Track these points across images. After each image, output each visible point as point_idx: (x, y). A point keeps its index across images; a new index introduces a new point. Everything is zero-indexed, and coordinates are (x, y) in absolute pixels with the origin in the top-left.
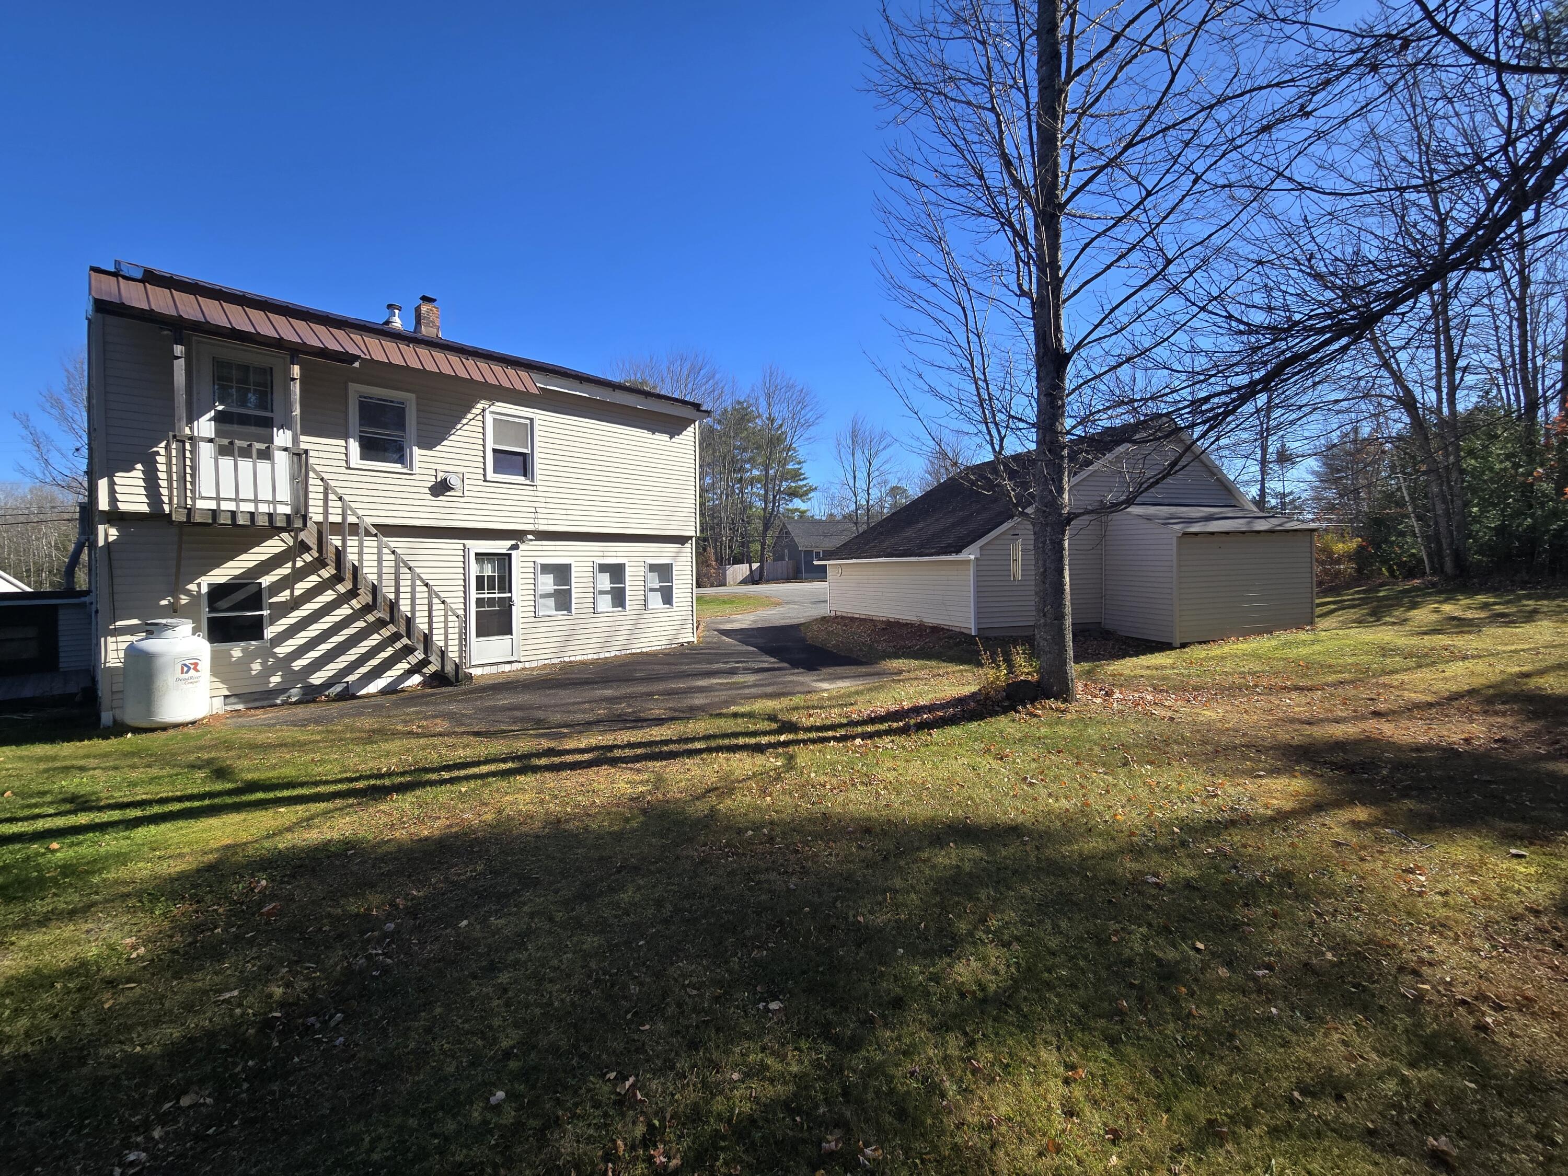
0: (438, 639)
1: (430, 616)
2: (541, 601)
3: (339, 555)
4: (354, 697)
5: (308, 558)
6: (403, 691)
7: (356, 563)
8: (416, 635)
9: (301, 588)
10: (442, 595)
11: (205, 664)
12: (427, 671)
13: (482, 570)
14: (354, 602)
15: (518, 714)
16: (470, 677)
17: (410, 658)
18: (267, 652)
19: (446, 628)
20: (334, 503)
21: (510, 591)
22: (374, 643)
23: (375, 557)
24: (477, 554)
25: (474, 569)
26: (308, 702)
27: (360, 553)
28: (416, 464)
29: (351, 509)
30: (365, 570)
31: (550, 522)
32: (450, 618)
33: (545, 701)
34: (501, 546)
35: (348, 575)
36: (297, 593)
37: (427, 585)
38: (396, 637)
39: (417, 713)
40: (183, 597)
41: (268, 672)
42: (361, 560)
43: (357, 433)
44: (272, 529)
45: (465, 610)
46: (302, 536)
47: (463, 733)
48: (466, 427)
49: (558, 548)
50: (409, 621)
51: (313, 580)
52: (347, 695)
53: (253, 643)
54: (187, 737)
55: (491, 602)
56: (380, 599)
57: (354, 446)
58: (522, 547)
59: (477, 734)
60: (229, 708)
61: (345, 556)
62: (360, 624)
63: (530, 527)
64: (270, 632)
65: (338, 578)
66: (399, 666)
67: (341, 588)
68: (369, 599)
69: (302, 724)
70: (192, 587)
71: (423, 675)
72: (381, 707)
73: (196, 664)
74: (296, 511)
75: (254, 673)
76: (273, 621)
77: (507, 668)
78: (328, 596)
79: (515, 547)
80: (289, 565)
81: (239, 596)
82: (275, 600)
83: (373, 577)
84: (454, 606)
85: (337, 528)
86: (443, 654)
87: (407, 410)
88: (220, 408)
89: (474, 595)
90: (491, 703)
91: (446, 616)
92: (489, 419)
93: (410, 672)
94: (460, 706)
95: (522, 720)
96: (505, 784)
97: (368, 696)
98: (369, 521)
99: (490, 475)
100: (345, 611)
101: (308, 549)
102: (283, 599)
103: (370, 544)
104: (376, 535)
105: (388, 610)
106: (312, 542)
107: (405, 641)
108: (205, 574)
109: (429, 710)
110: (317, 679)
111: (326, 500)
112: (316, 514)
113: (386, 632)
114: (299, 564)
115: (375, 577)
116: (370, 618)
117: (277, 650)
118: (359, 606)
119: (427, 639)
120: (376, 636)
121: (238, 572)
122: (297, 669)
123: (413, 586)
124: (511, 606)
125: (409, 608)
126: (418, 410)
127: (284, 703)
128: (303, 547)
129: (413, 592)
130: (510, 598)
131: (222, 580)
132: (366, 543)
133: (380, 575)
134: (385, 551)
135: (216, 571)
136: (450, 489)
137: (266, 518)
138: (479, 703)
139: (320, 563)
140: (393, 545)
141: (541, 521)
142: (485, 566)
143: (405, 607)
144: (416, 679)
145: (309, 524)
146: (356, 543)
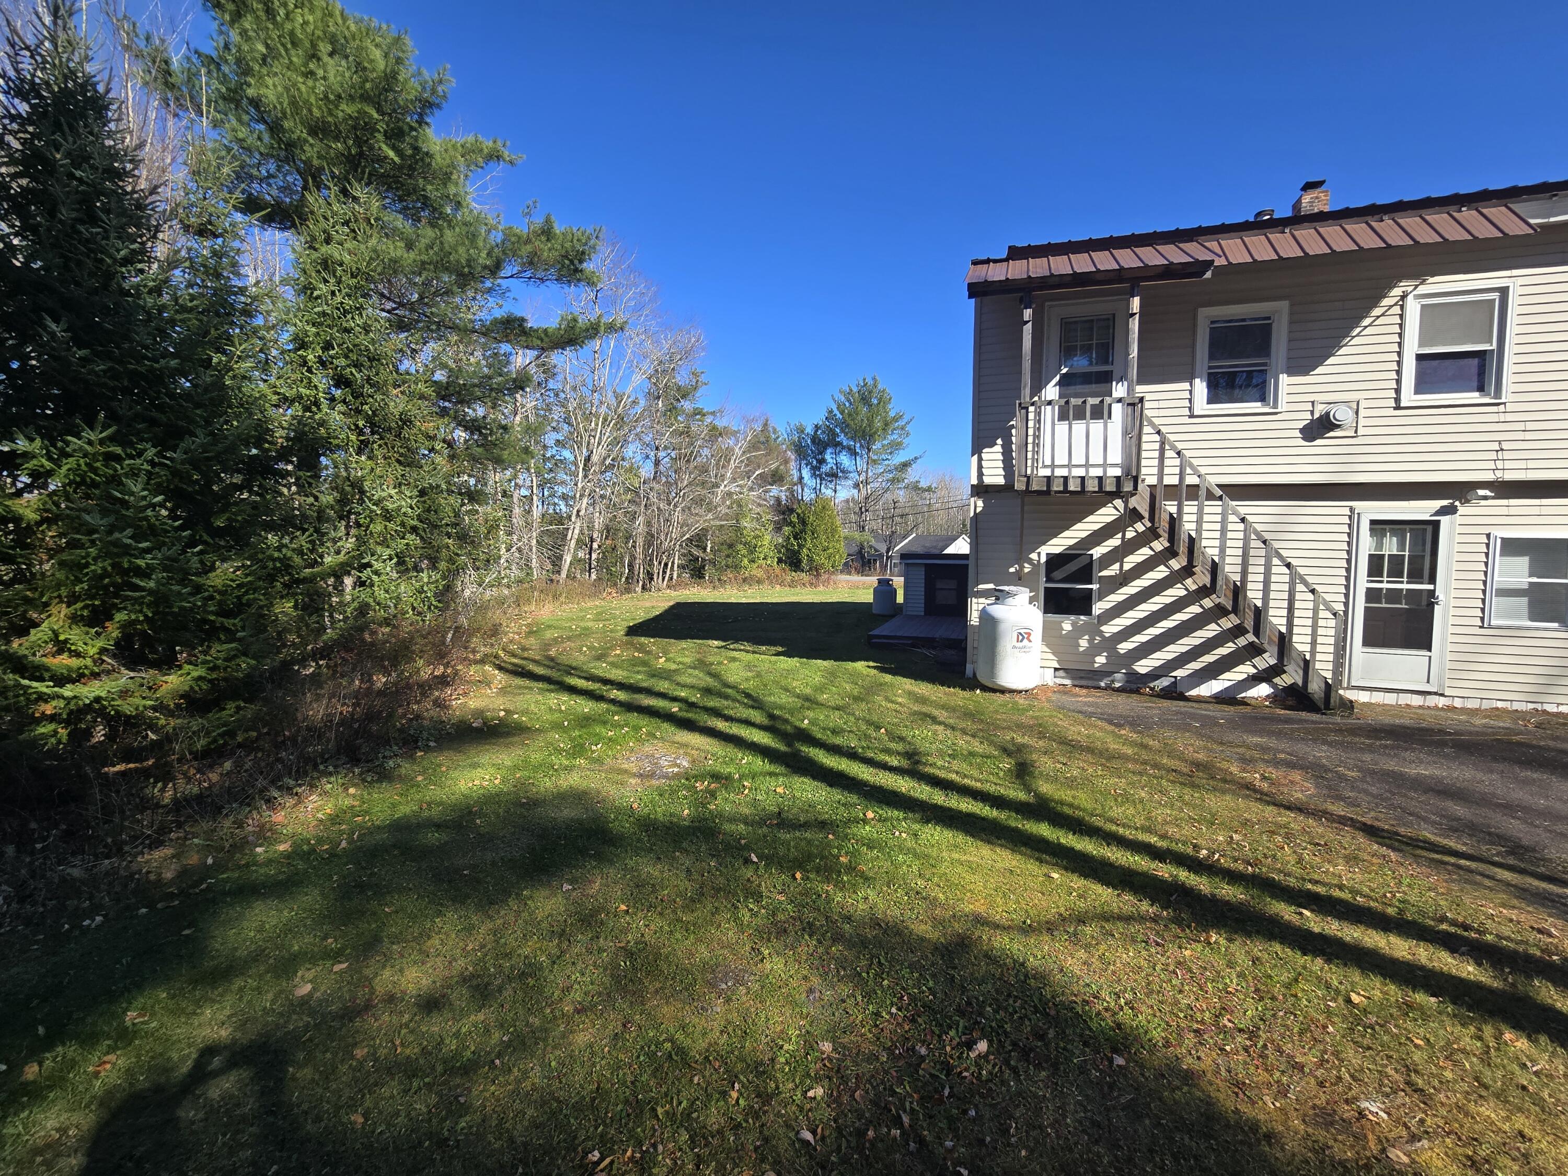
0: (1301, 642)
1: (1291, 609)
2: (1496, 602)
3: (1174, 523)
4: (1182, 697)
5: (1140, 527)
6: (1243, 703)
7: (1193, 534)
8: (1267, 632)
9: (1131, 561)
10: (1310, 580)
11: (1037, 635)
12: (1283, 681)
13: (1380, 546)
14: (1189, 581)
15: (1459, 810)
16: (1349, 706)
17: (1256, 660)
18: (1094, 630)
19: (1315, 627)
20: (1172, 462)
21: (1432, 580)
22: (1211, 634)
23: (1218, 527)
24: (1373, 522)
25: (1366, 545)
26: (1131, 691)
27: (1199, 522)
28: (1283, 397)
29: (1192, 466)
30: (1204, 543)
31: (1531, 464)
32: (1322, 614)
33: (1519, 795)
34: (1421, 509)
35: (1183, 549)
36: (1127, 567)
37: (1288, 565)
38: (1239, 631)
39: (1264, 749)
40: (1026, 565)
41: (1094, 650)
42: (1199, 530)
43: (1205, 371)
44: (1104, 496)
45: (1346, 604)
46: (1133, 502)
47: (1343, 821)
48: (1368, 331)
49: (1545, 511)
50: (1259, 614)
51: (1144, 553)
52: (1174, 693)
53: (1082, 617)
54: (1016, 708)
55: (1394, 595)
56: (1220, 582)
57: (1201, 387)
58: (1462, 510)
59: (1371, 831)
60: (1059, 681)
61: (1180, 525)
62: (1195, 609)
63: (1489, 476)
64: (1098, 608)
65: (1171, 552)
66: (1241, 668)
67: (1175, 564)
68: (1206, 580)
69: (1117, 721)
70: (1034, 556)
71: (1274, 686)
72: (1212, 722)
73: (1029, 634)
74: (1127, 472)
75: (1081, 649)
76: (1101, 597)
77: (1417, 701)
78: (1160, 573)
79: (1449, 510)
80: (1120, 535)
81: (1072, 567)
82: (1105, 573)
83: (1213, 552)
84: (1328, 597)
85: (1173, 492)
86: (1306, 665)
87: (1274, 326)
88: (1064, 371)
89: (1363, 583)
90: (1391, 765)
91: (1316, 611)
92: (1413, 308)
93: (1255, 679)
94: (1334, 753)
95: (1471, 829)
96: (1466, 1037)
97: (1199, 700)
98: (1213, 480)
99: (1408, 396)
100: (1177, 592)
101: (1141, 518)
102: (1113, 573)
103: (1213, 509)
104: (1220, 498)
105: (1231, 595)
106: (1144, 510)
107: (1251, 637)
108: (1044, 544)
109: (1283, 747)
110: (1143, 666)
111: (1162, 458)
112: (1149, 474)
113: (1227, 623)
114: (1130, 534)
115: (1216, 551)
116: (1208, 603)
117: (1104, 628)
118: (1194, 587)
119: (1284, 642)
120: (1213, 626)
121: (1072, 542)
122: (1122, 652)
123: (1268, 567)
124: (1431, 606)
125: (1260, 595)
126: (1291, 322)
127: (1108, 688)
128: (1133, 515)
129: (1267, 574)
130: (1432, 593)
131: (1057, 550)
132: (1206, 510)
133: (1223, 549)
134: (1232, 518)
135: (1054, 541)
136: (1334, 427)
137: (1096, 482)
138: (1367, 757)
139: (1152, 534)
140: (1243, 511)
141: (1508, 465)
142: (1386, 540)
143: (1254, 595)
144: (1263, 690)
145: (1140, 487)
146: (1195, 510)
